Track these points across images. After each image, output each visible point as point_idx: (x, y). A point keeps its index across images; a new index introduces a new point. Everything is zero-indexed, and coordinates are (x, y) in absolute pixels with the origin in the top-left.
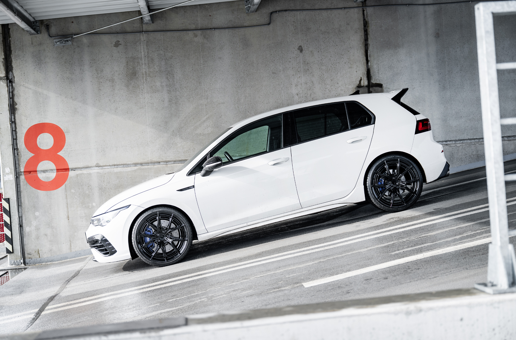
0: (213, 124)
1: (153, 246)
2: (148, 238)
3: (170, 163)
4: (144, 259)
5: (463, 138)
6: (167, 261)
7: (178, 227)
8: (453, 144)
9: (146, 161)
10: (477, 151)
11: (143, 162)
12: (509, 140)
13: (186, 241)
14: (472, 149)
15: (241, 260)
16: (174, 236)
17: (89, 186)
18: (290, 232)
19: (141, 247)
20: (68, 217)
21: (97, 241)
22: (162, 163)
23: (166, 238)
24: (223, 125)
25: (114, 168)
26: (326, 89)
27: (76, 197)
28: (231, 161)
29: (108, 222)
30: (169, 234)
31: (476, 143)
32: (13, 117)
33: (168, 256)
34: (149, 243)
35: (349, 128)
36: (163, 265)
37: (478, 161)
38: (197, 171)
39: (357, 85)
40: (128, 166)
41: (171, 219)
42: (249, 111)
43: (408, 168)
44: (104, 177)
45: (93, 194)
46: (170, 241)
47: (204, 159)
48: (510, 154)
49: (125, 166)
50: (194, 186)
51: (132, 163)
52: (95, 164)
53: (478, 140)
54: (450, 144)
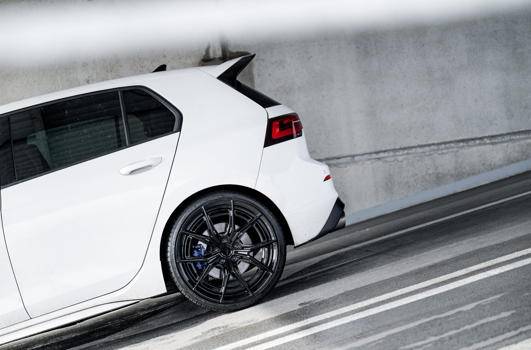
5: (407, 145)
8: (390, 157)
10: (435, 167)
12: (493, 144)
14: (426, 165)
26: (142, 67)
31: (432, 153)
35: (127, 144)
37: (439, 185)
39: (202, 57)
43: (253, 218)
48: (497, 168)
53: (435, 147)
54: (384, 157)
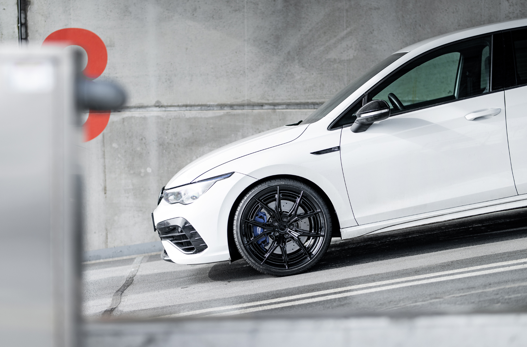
0: (357, 44)
1: (265, 242)
2: (260, 229)
3: (280, 107)
4: (251, 261)
6: (288, 267)
7: (309, 214)
9: (239, 101)
11: (234, 103)
13: (321, 238)
15: (417, 272)
16: (302, 228)
17: (142, 139)
18: (491, 234)
19: (248, 242)
20: (105, 189)
21: (175, 228)
22: (266, 107)
23: (289, 230)
24: (374, 46)
25: (185, 111)
27: (119, 156)
28: (401, 109)
29: (194, 198)
30: (294, 224)
32: (23, 16)
33: (290, 259)
34: (260, 236)
36: (281, 274)
38: (345, 123)
40: (209, 108)
41: (298, 200)
42: (421, 25)
44: (169, 124)
45: (149, 153)
46: (296, 235)
47: (357, 105)
49: (203, 108)
50: (339, 148)
51: (216, 103)
52: (153, 103)
